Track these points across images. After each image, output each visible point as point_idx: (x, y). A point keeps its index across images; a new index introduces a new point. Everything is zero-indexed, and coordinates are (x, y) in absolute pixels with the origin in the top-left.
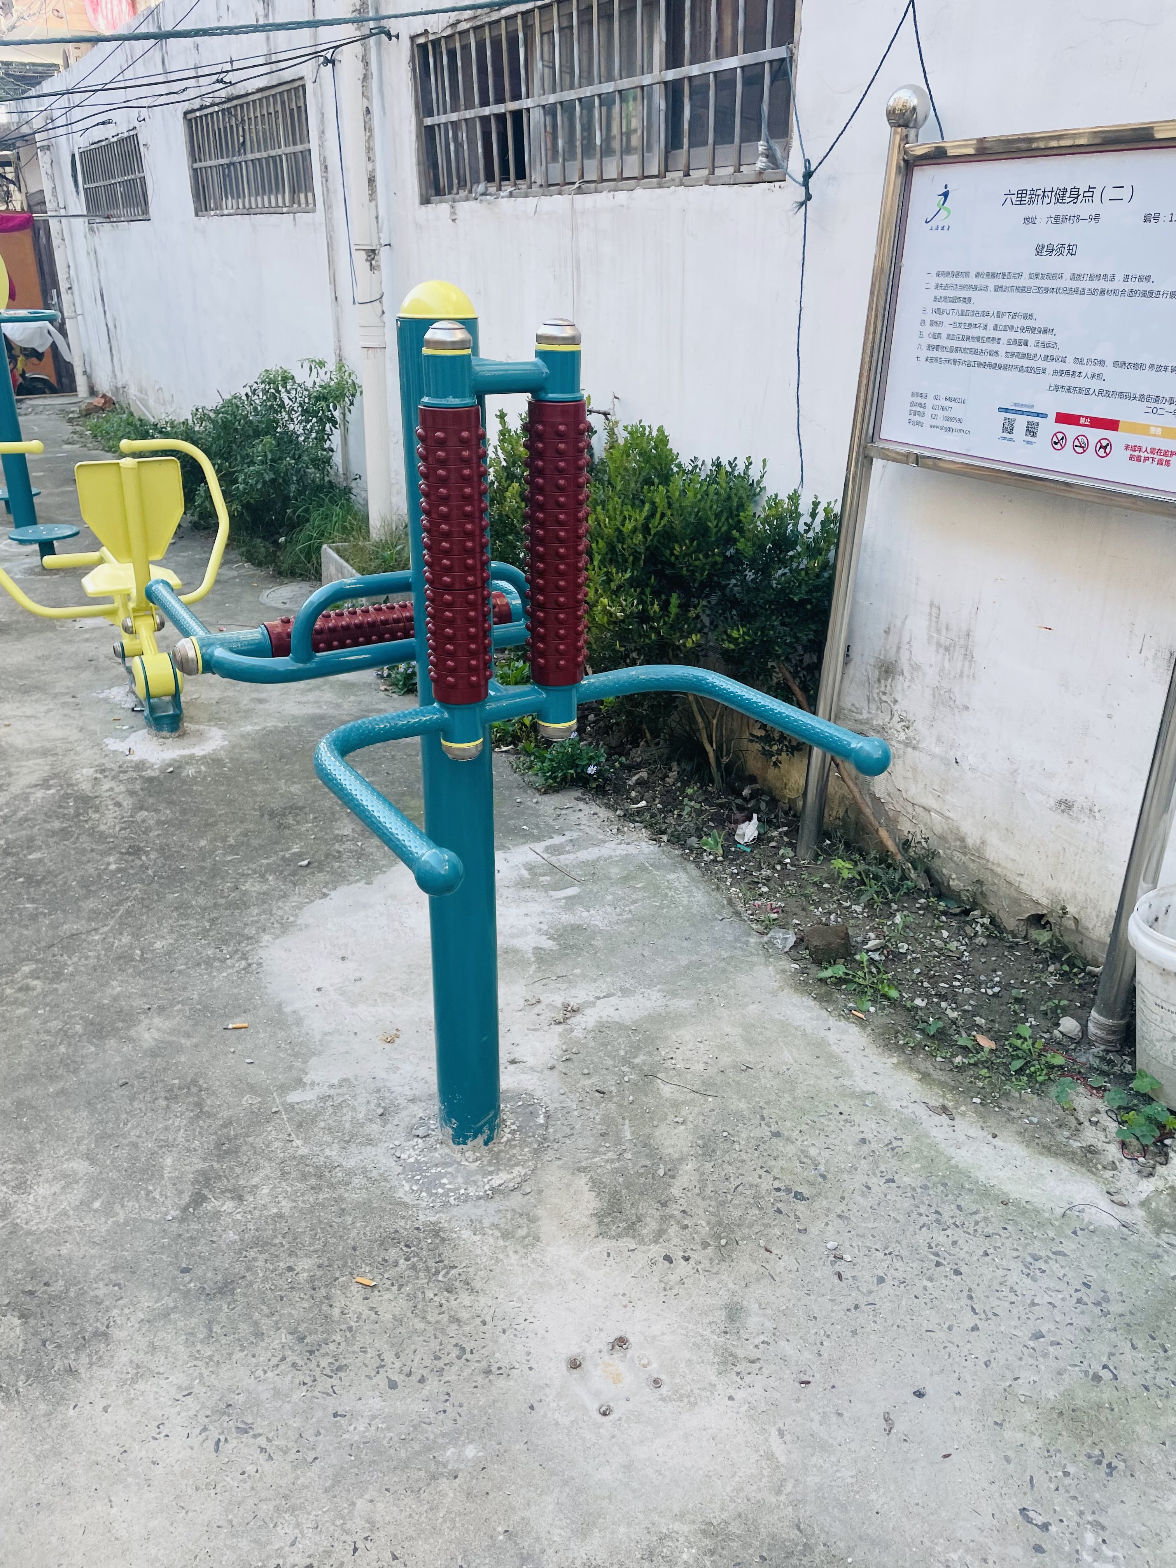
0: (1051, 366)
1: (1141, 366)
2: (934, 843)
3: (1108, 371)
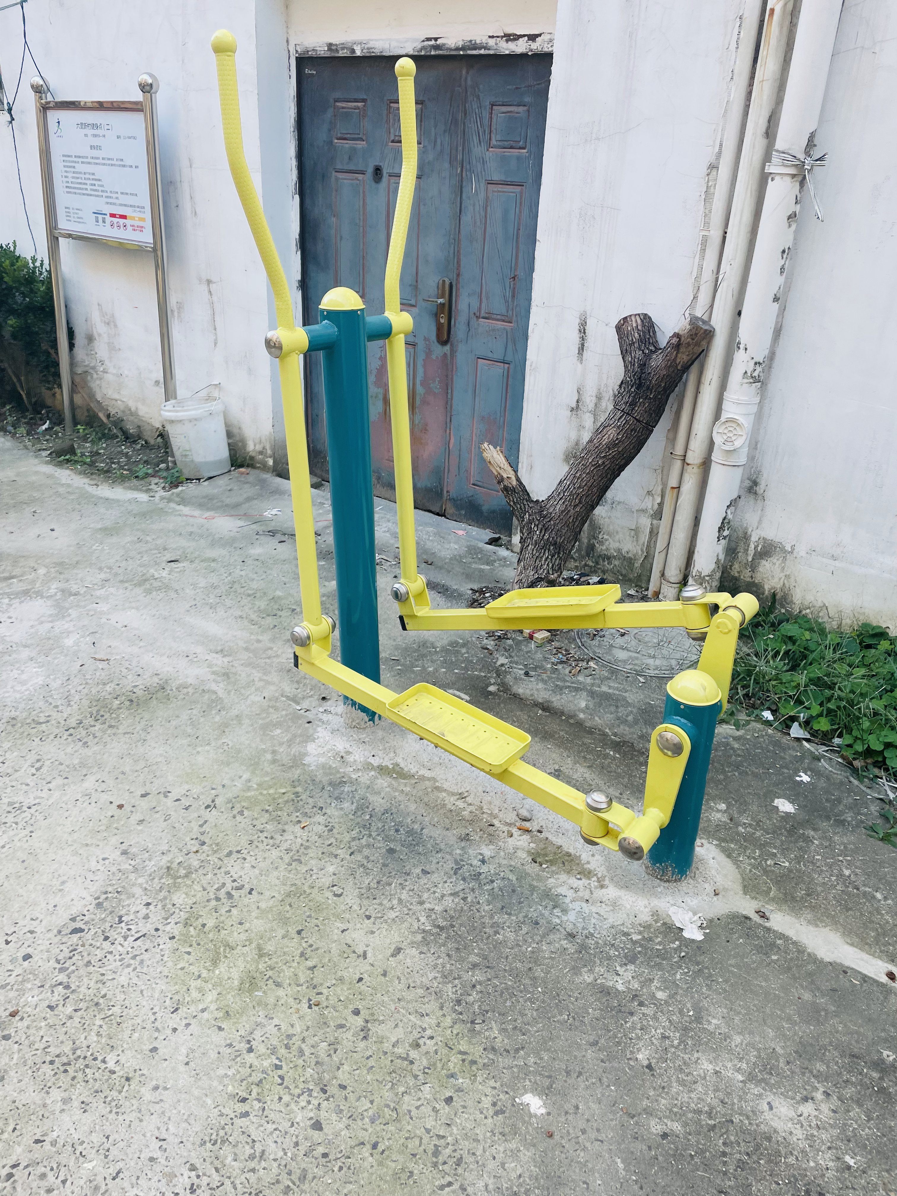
0: (105, 194)
1: (127, 194)
2: (120, 415)
3: (119, 195)
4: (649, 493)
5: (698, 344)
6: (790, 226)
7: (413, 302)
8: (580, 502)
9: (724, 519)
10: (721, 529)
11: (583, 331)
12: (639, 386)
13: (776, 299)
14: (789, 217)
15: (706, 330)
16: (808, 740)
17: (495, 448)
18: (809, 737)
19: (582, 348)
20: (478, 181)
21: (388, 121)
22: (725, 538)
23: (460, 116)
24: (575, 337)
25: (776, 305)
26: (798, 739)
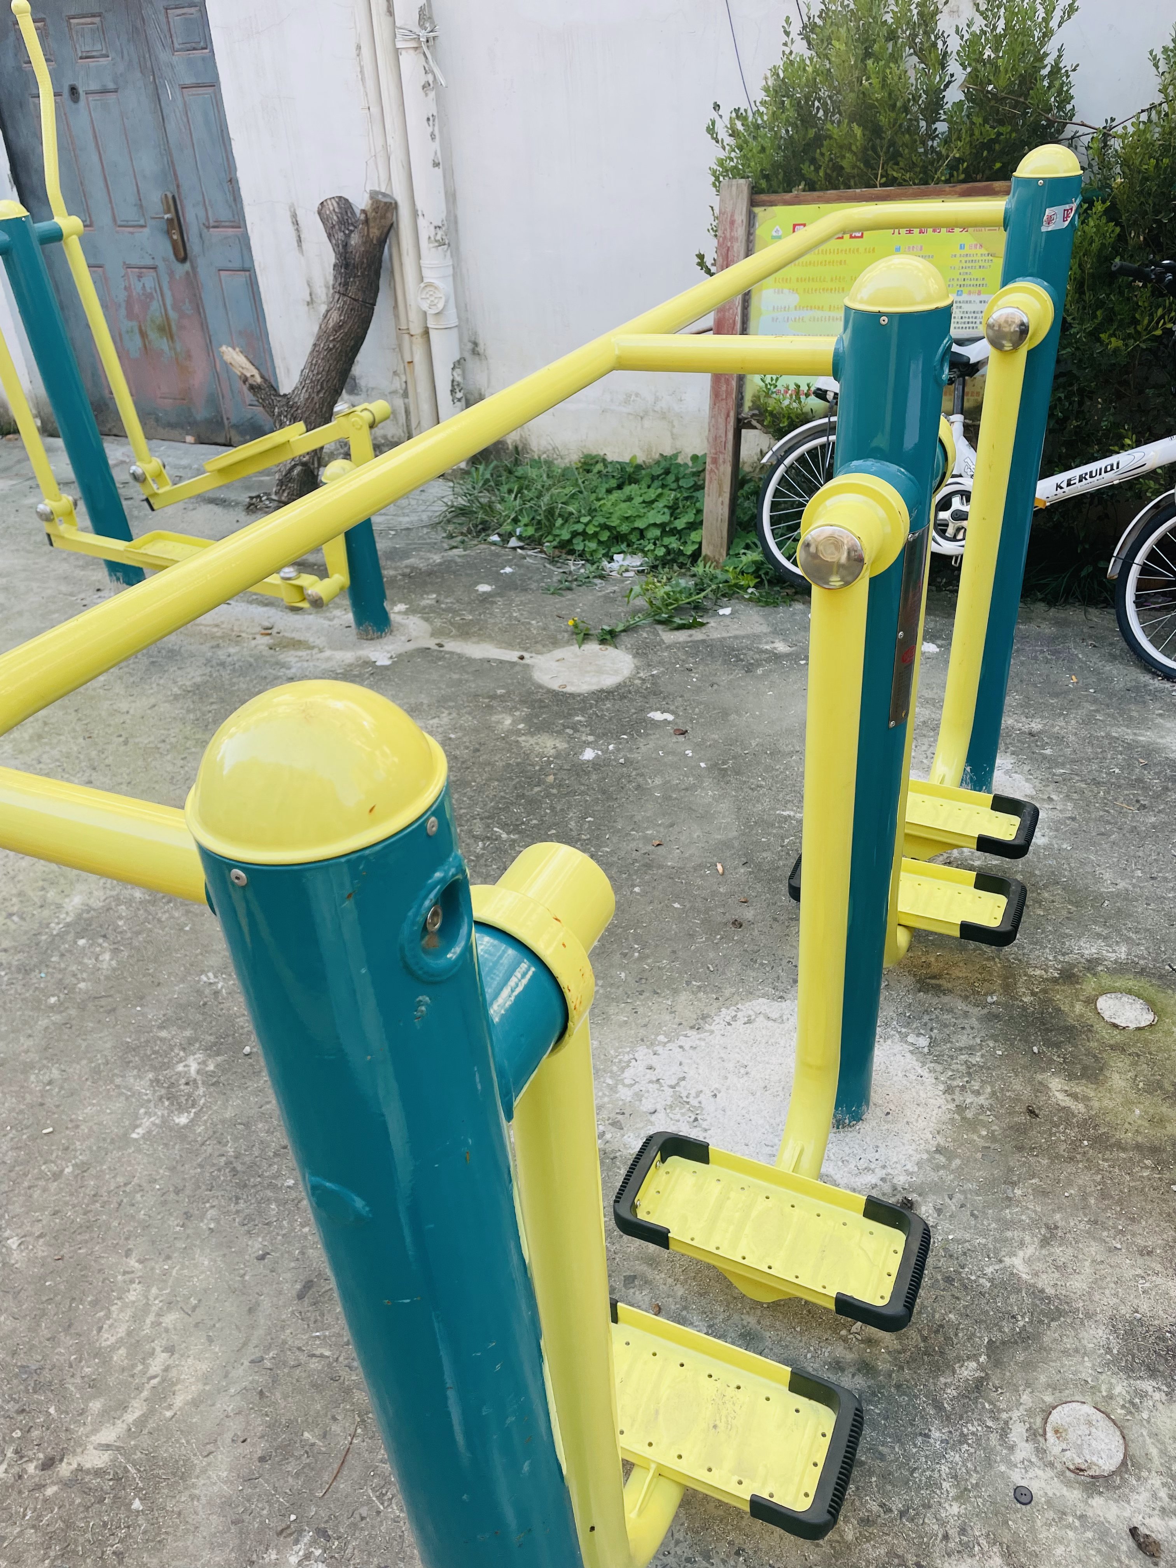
4: (395, 373)
5: (383, 217)
6: (426, 95)
7: (142, 222)
8: (322, 388)
9: (453, 381)
10: (453, 391)
11: (296, 223)
12: (347, 266)
13: (436, 164)
14: (424, 87)
15: (386, 203)
16: (521, 548)
17: (234, 349)
18: (521, 544)
19: (299, 240)
20: (172, 87)
21: (71, 37)
22: (459, 400)
23: (139, 23)
24: (291, 229)
25: (439, 171)
26: (514, 548)
